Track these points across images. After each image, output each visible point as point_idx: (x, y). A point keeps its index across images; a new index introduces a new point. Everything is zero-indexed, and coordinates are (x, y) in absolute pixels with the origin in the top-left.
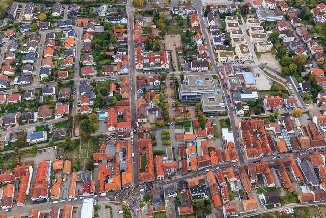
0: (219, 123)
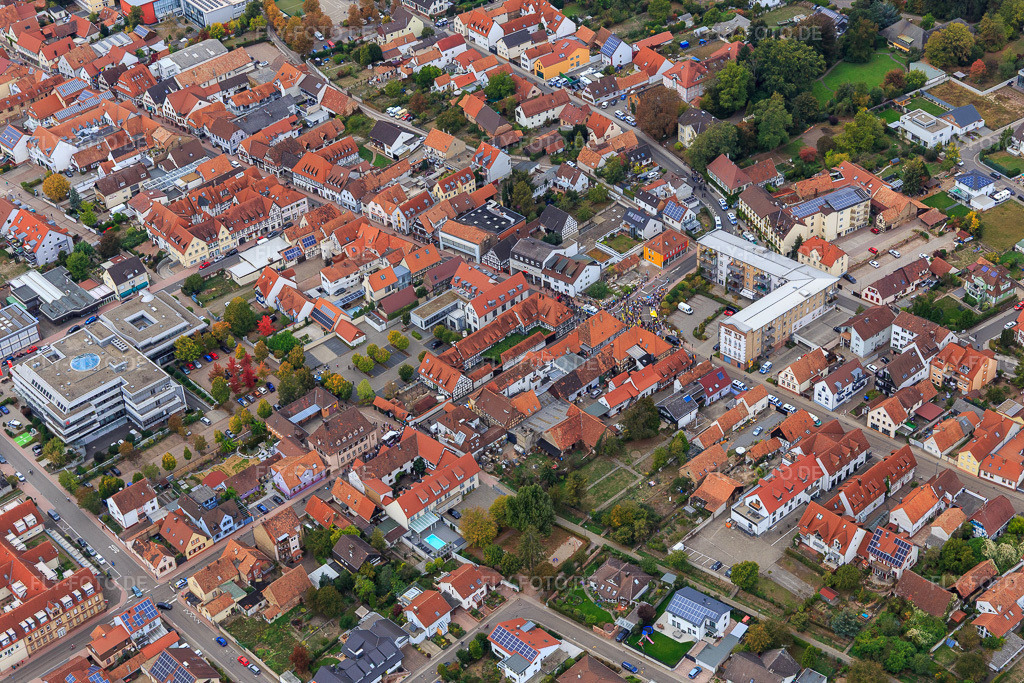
0: (214, 302)
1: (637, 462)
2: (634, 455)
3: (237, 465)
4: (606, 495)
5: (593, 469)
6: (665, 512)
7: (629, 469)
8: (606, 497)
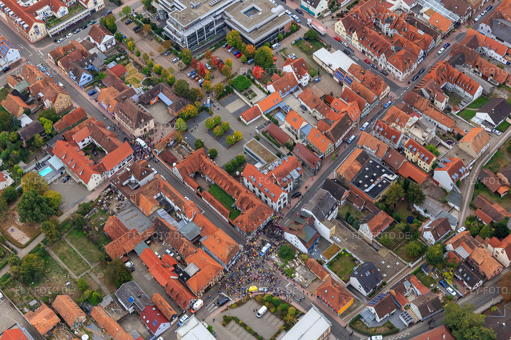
0: (296, 49)
1: (93, 276)
2: (101, 275)
3: (136, 79)
4: (65, 258)
5: (92, 251)
8: (63, 258)
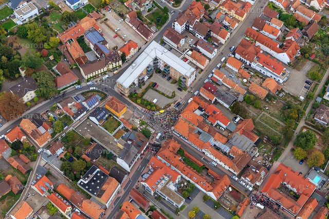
1: (255, 114)
6: (281, 104)
7: (259, 117)
